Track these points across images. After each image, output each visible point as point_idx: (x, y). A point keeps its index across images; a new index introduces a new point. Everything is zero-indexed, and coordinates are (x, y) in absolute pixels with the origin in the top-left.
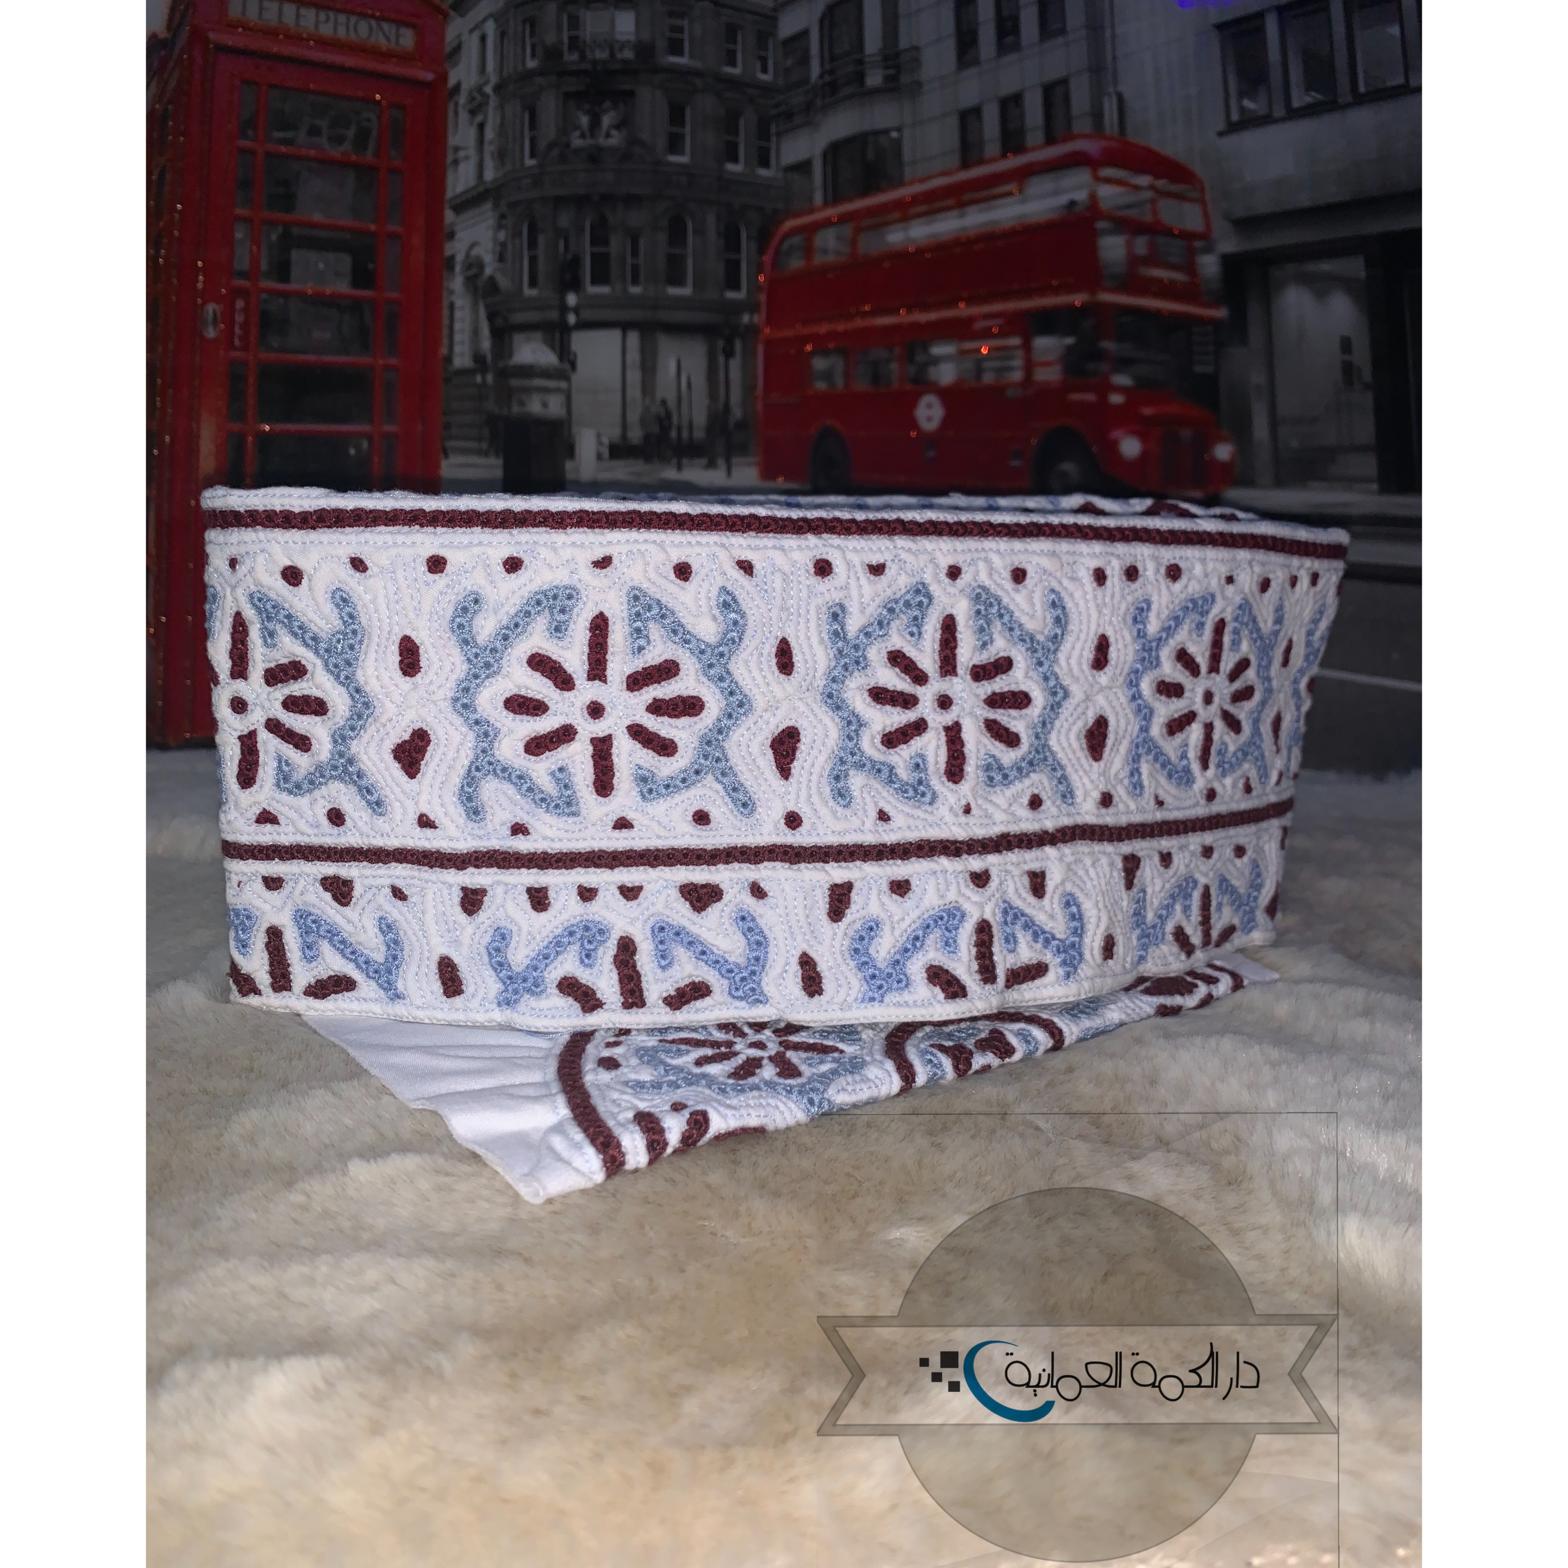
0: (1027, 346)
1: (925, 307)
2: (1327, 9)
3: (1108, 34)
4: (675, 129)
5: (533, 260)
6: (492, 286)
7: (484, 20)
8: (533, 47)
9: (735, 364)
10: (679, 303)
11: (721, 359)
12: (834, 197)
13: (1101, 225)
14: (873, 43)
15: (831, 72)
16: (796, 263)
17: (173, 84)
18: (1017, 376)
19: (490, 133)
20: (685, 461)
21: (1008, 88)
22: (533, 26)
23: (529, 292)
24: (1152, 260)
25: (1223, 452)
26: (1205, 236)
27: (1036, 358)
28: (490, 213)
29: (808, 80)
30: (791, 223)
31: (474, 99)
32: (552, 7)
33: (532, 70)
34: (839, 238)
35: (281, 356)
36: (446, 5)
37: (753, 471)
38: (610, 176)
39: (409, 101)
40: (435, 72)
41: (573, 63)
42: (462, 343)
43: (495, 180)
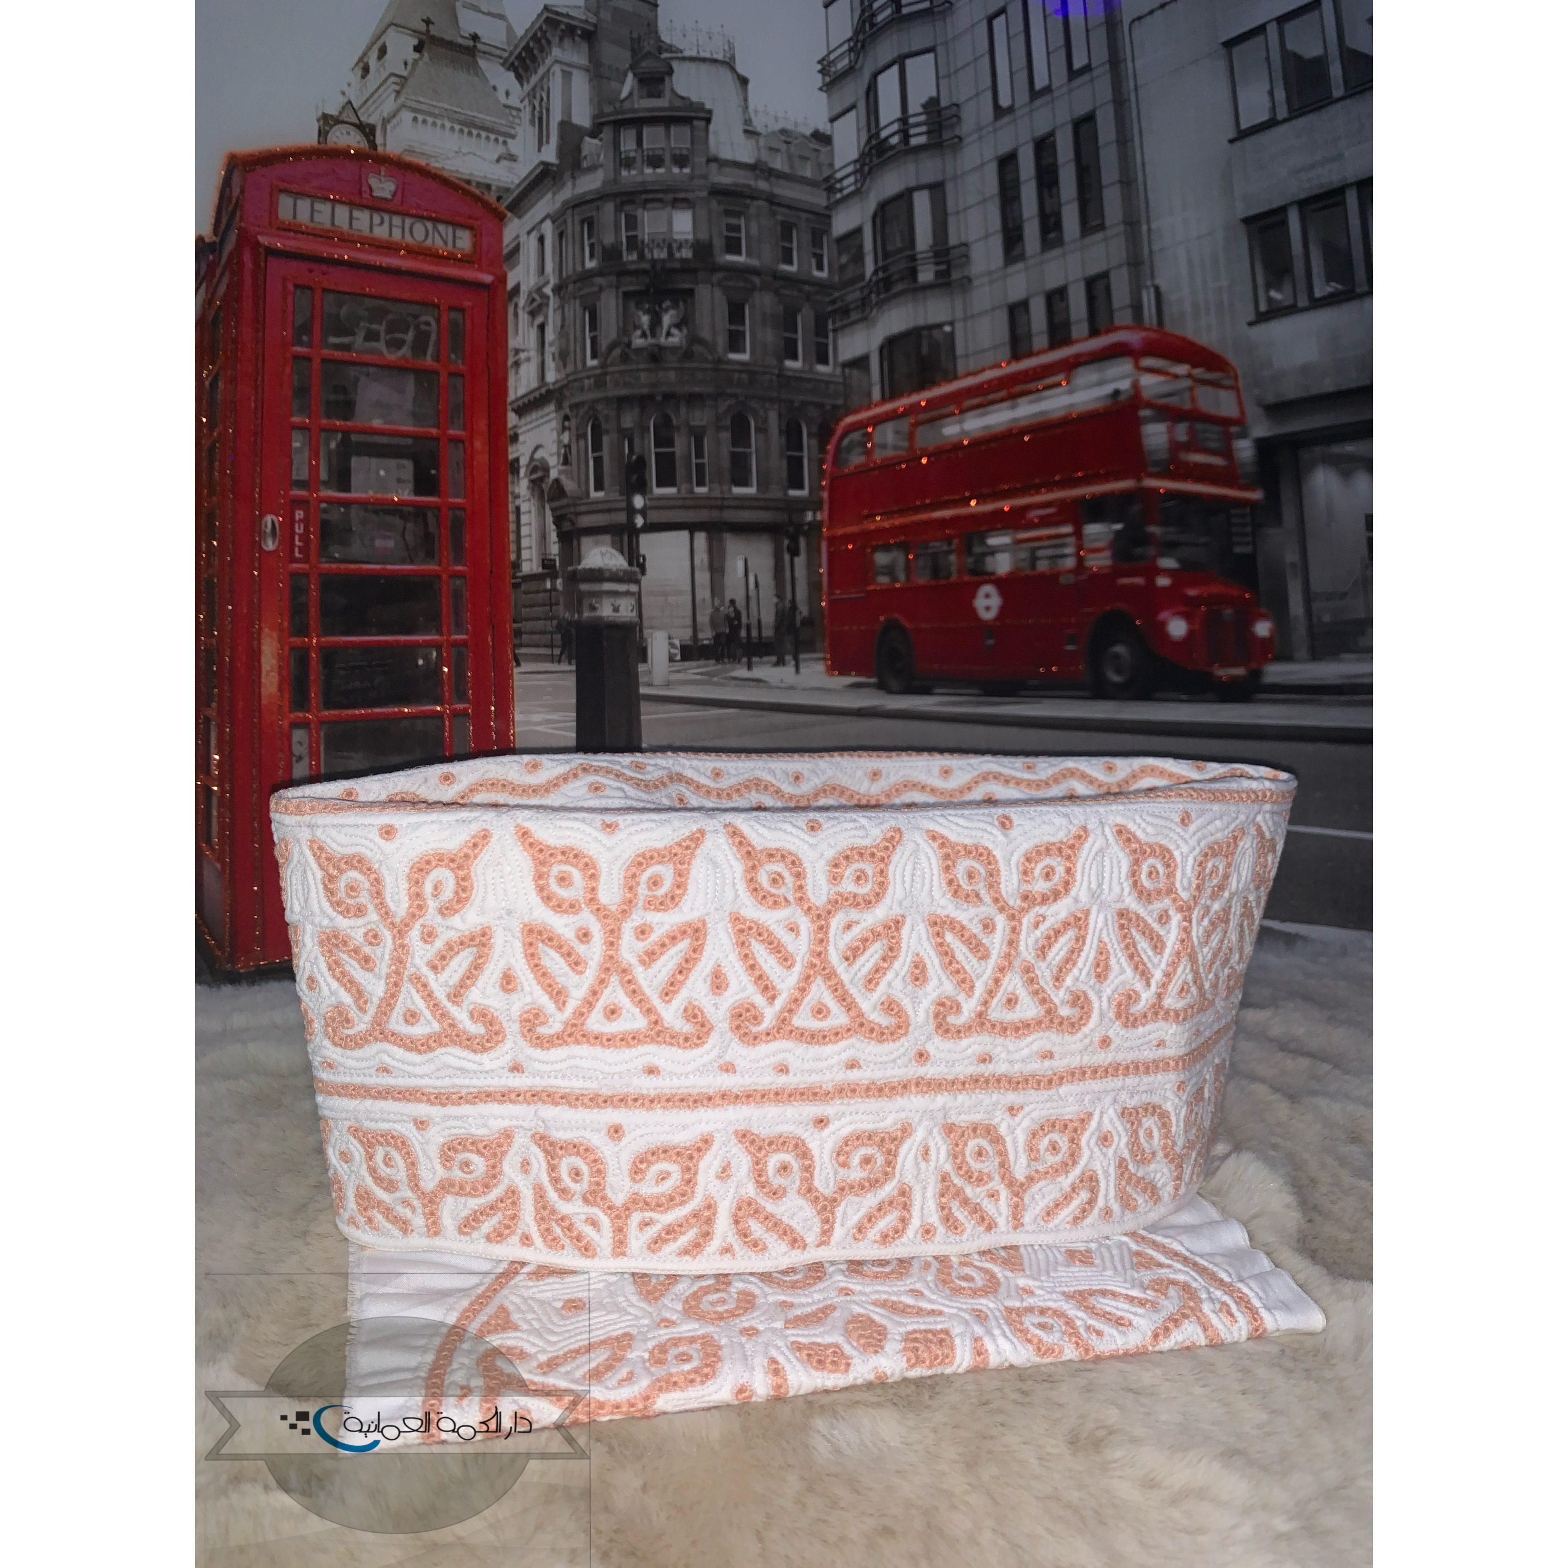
0: (1078, 534)
2: (1343, 203)
3: (1144, 228)
4: (733, 327)
5: (598, 462)
6: (558, 490)
7: (542, 221)
8: (592, 246)
9: (800, 561)
10: (744, 503)
11: (787, 557)
12: (892, 392)
13: (1145, 413)
14: (924, 238)
15: (885, 268)
16: (856, 459)
17: (222, 289)
18: (1070, 563)
19: (550, 335)
20: (755, 659)
21: (1053, 282)
22: (591, 225)
23: (595, 495)
24: (1191, 446)
25: (1263, 629)
26: (1239, 422)
27: (1087, 545)
28: (554, 415)
29: (862, 276)
30: (850, 419)
31: (533, 300)
32: (609, 207)
33: (591, 270)
34: (897, 432)
35: (343, 566)
36: (503, 206)
37: (820, 667)
38: (672, 375)
39: (467, 304)
40: (494, 274)
41: (632, 262)
42: (530, 548)
43: (556, 382)
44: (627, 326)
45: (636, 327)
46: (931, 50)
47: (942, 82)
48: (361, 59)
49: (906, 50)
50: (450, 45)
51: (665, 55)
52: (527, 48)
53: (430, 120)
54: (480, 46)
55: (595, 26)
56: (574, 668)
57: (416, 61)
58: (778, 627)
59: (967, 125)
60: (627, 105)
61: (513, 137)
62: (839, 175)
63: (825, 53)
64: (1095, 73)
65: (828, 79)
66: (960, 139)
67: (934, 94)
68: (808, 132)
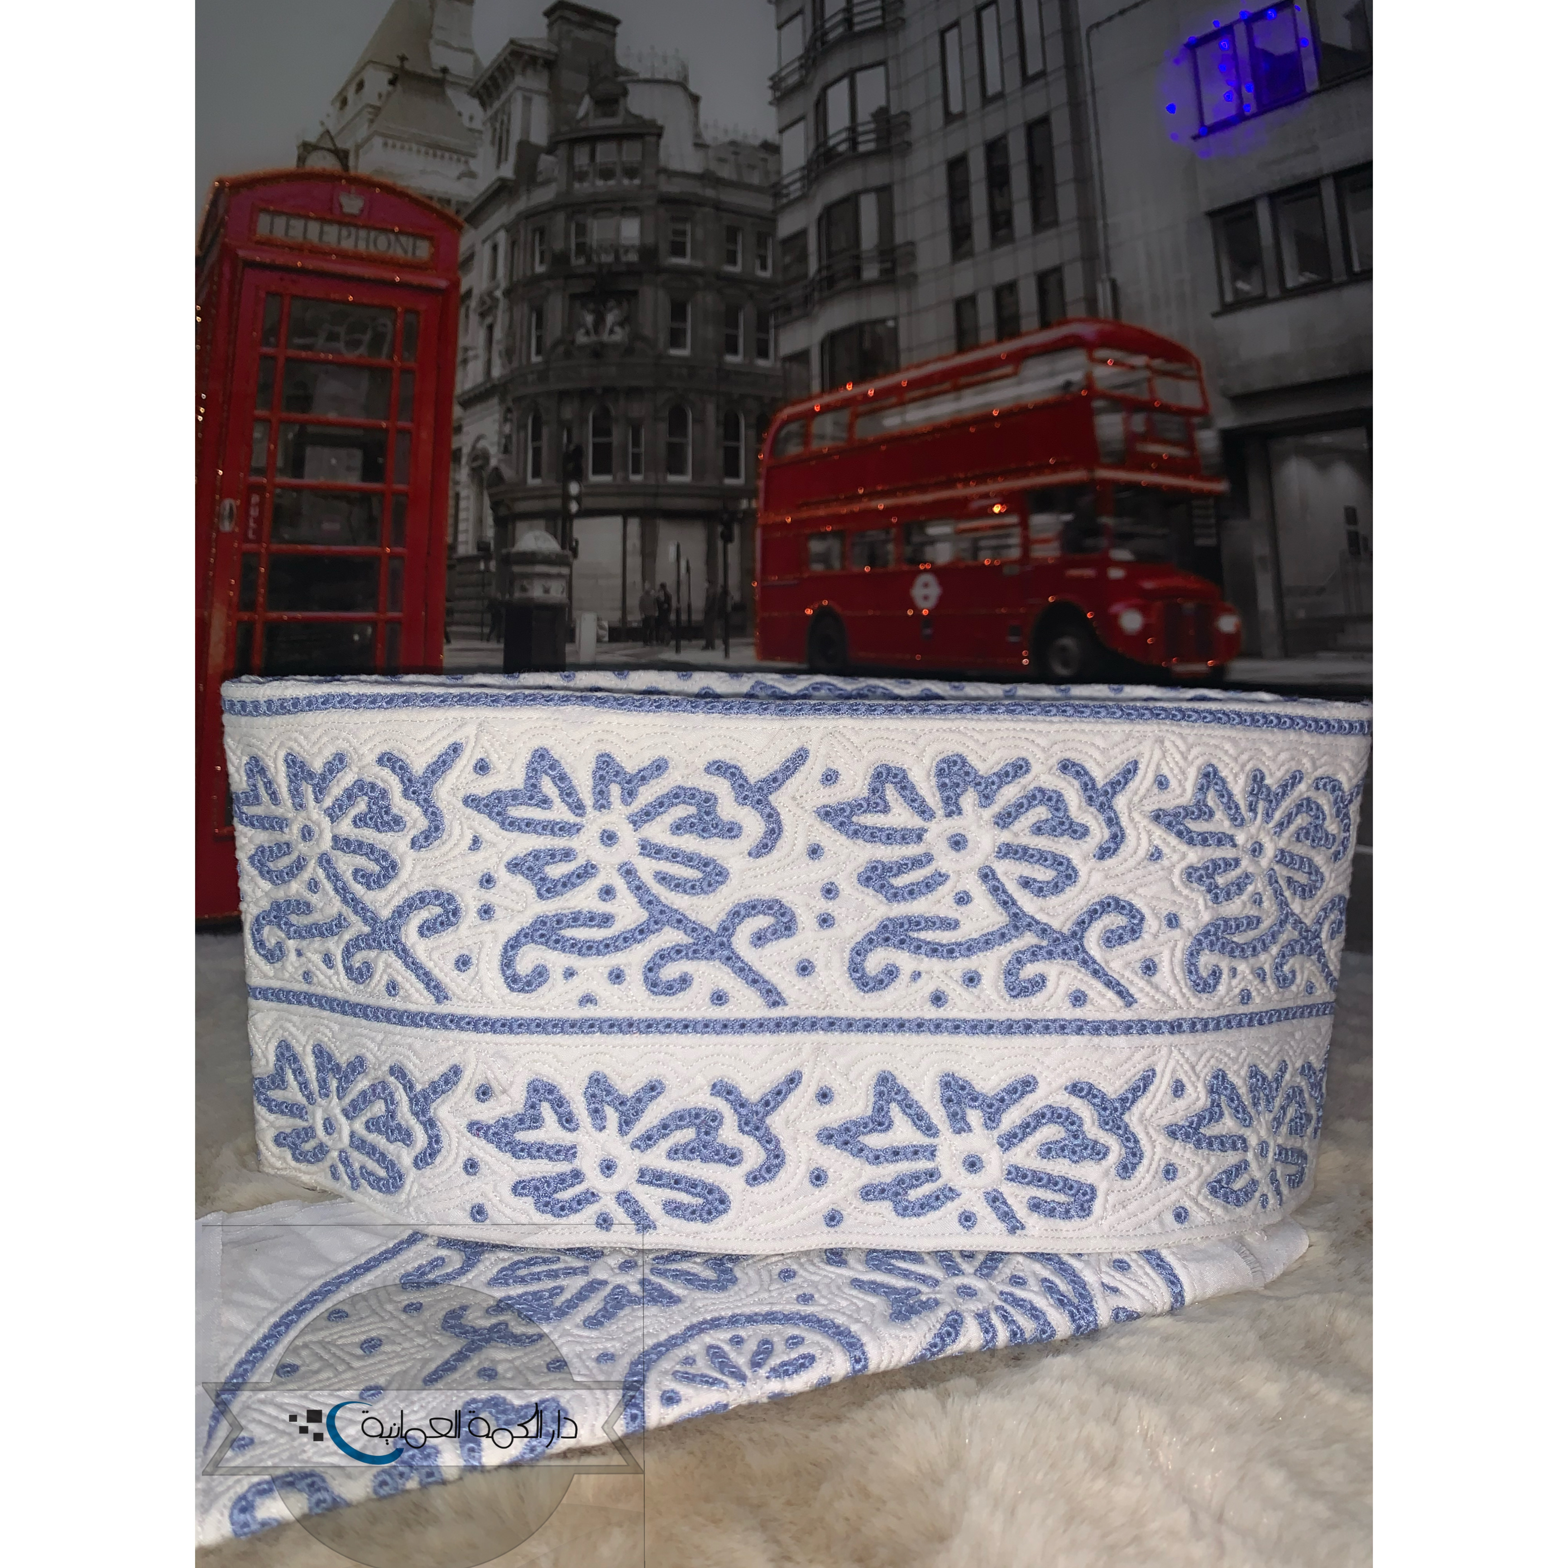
0: (1024, 524)
1: (923, 489)
2: (1319, 194)
3: (1100, 223)
4: (676, 325)
5: (537, 452)
6: (497, 476)
7: (497, 231)
8: (542, 253)
9: (733, 548)
10: (679, 491)
11: (720, 544)
12: (832, 383)
14: (869, 238)
15: (829, 267)
16: (794, 449)
17: (202, 297)
18: (1015, 553)
19: (498, 334)
20: (683, 643)
21: (1002, 276)
22: (542, 234)
23: (532, 482)
24: (1150, 436)
25: (1228, 624)
26: (1203, 412)
27: (1033, 535)
28: (497, 408)
29: (806, 275)
30: (789, 411)
31: (484, 303)
32: (560, 218)
33: (540, 274)
34: (836, 423)
35: (292, 547)
36: (460, 219)
37: (749, 651)
38: (613, 371)
39: (422, 307)
40: (449, 280)
41: (580, 266)
42: (467, 531)
43: (502, 376)
44: (572, 324)
46: (882, 63)
47: (892, 93)
48: (340, 93)
49: (856, 64)
50: (421, 78)
51: (621, 79)
52: (492, 78)
53: (399, 144)
54: (449, 78)
55: (556, 55)
56: (502, 646)
57: (389, 94)
59: (917, 131)
60: (583, 124)
61: (474, 156)
62: (786, 181)
63: (774, 70)
64: (1050, 79)
65: (778, 94)
66: (909, 144)
67: (883, 103)
68: (757, 142)
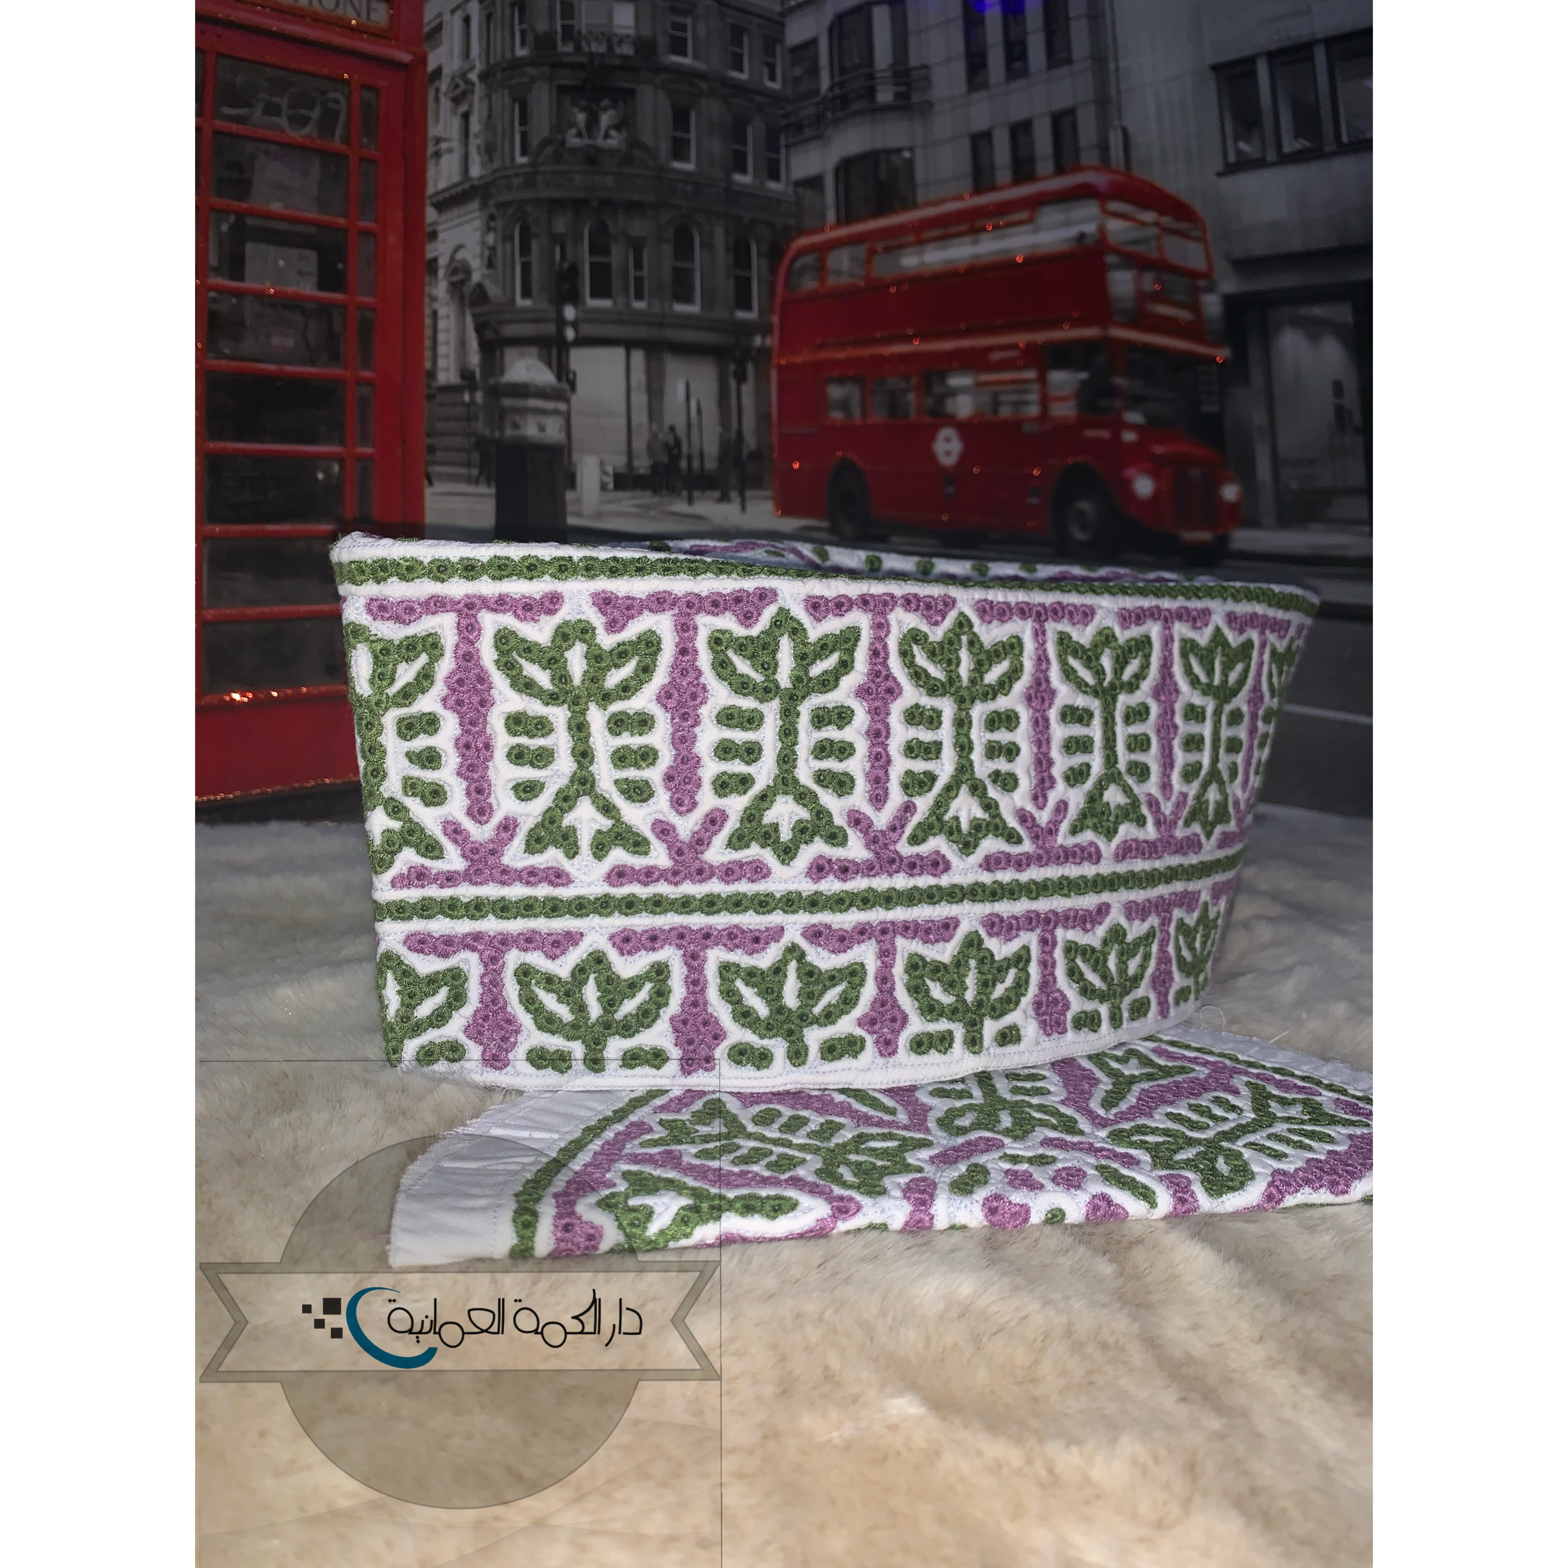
0: (1042, 379)
1: (941, 335)
2: (1311, 59)
3: (1112, 65)
4: (678, 134)
5: (526, 268)
6: (480, 295)
7: (468, 1)
8: (523, 32)
9: (748, 389)
10: (688, 322)
11: (733, 384)
12: (846, 217)
13: (1111, 259)
14: (883, 57)
15: (841, 85)
16: (809, 284)
18: (1033, 410)
19: (475, 126)
20: (696, 494)
21: (1018, 114)
22: (522, 11)
24: (1158, 297)
25: (1230, 492)
26: (1207, 275)
27: (1052, 393)
28: (477, 214)
29: (816, 92)
30: (803, 241)
31: (457, 86)
33: (522, 59)
34: (853, 259)
35: (234, 364)
37: (768, 506)
38: (610, 181)
39: (383, 83)
40: (413, 53)
41: (567, 54)
42: (447, 356)
43: (481, 178)
44: (561, 123)
45: (572, 125)
58: (722, 459)
